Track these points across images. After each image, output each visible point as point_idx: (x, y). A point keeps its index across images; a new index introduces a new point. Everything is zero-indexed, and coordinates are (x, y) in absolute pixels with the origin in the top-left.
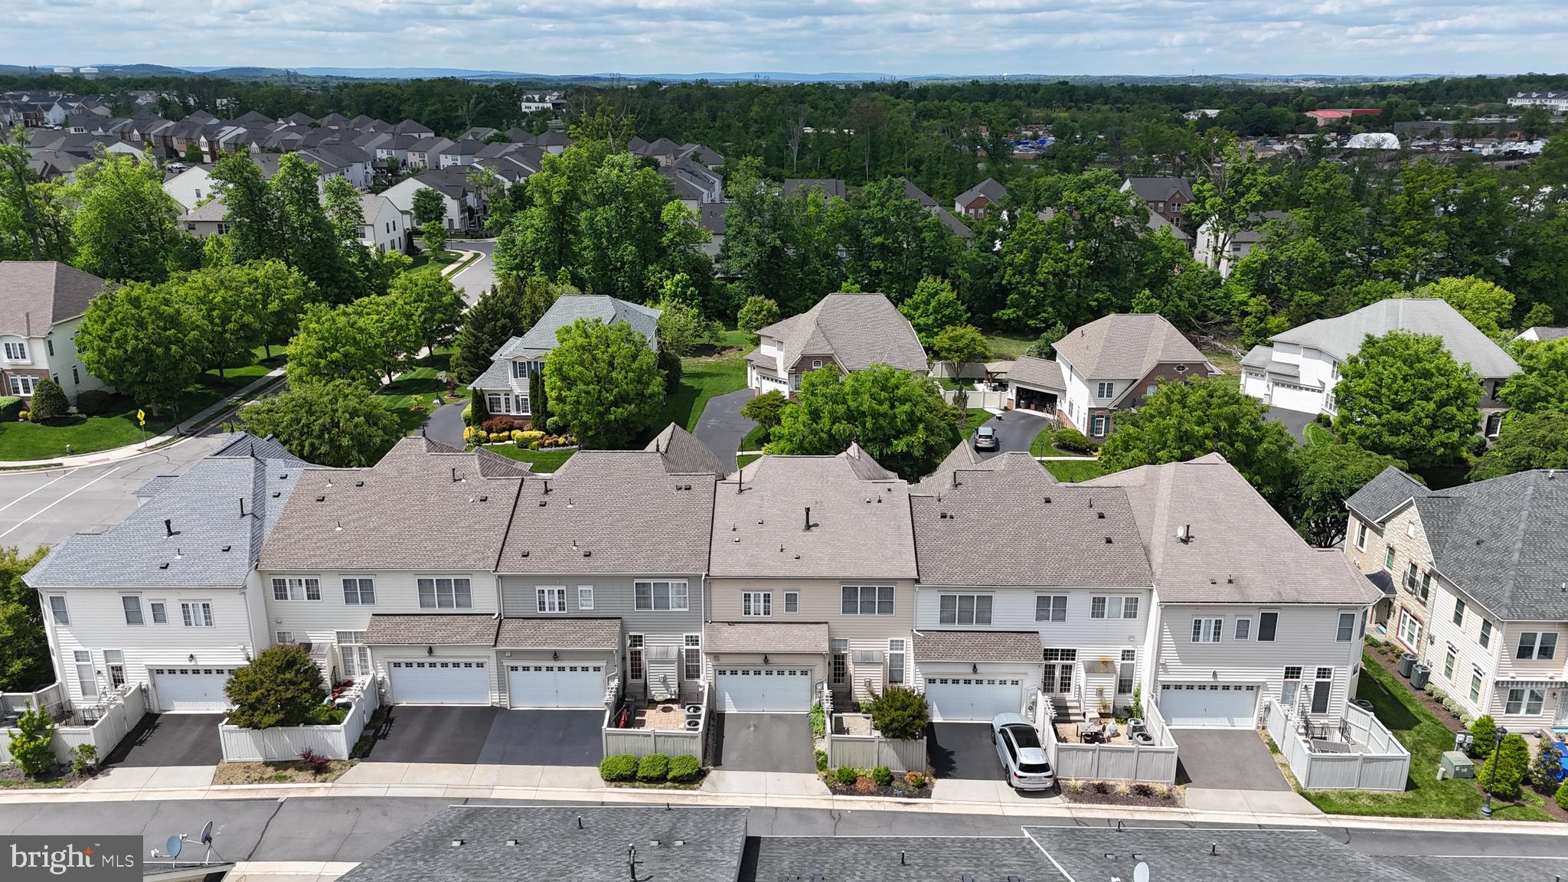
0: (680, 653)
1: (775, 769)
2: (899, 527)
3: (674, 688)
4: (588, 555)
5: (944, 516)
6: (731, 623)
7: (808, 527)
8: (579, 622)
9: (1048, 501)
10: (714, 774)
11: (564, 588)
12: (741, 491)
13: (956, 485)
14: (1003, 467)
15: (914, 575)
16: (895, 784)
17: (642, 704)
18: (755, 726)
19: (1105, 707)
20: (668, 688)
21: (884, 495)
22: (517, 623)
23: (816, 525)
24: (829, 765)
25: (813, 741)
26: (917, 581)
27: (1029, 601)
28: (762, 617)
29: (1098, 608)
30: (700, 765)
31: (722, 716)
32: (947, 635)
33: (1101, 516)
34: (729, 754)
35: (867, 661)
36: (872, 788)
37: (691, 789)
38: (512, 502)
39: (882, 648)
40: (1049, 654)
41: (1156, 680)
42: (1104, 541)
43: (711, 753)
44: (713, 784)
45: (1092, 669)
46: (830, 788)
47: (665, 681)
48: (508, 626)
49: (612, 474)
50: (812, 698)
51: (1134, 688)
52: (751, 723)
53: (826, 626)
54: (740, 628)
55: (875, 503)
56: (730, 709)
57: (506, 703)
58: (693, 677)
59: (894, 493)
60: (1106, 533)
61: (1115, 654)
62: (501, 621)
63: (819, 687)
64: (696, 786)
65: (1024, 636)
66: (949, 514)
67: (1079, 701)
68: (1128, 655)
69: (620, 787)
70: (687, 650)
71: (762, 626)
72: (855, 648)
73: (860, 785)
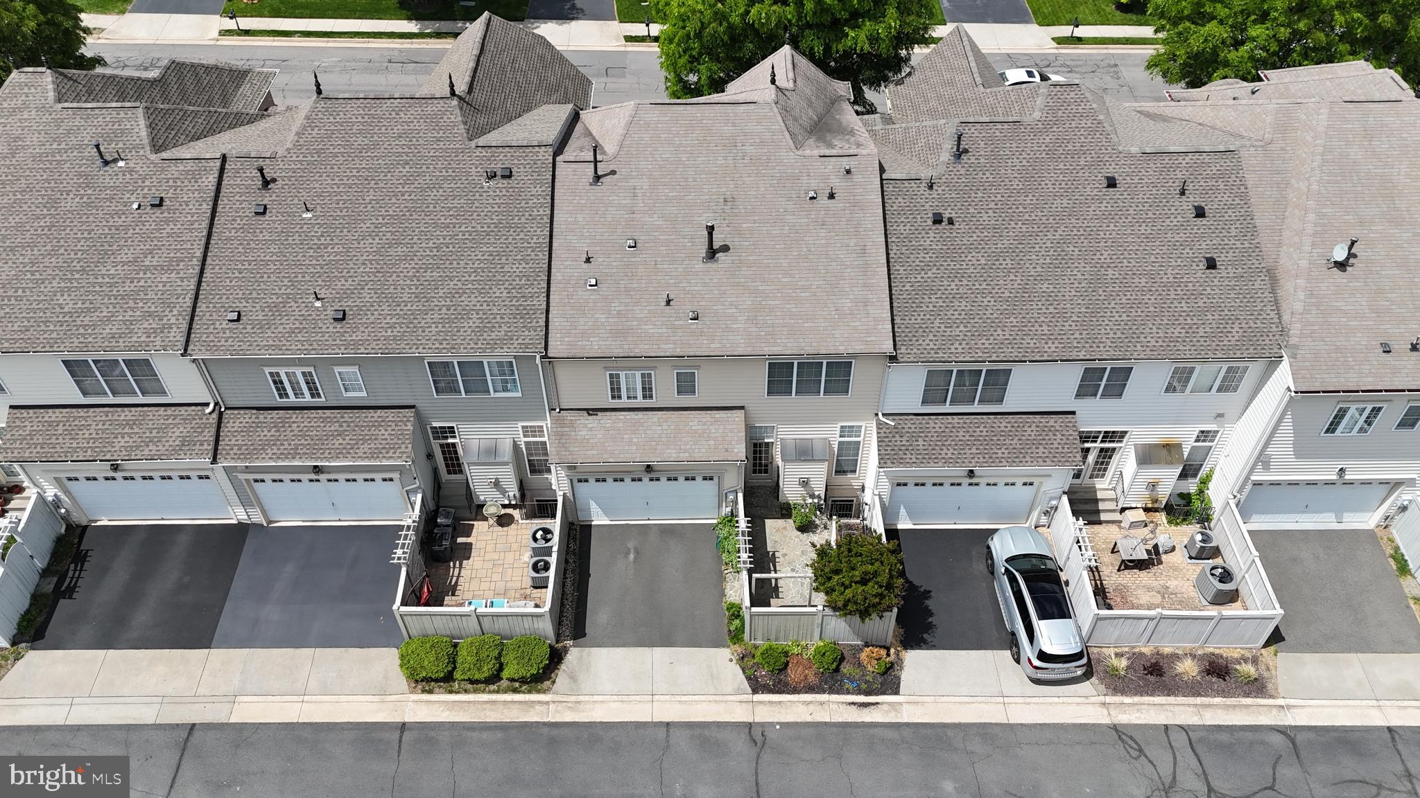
0: (516, 446)
1: (666, 640)
2: (864, 250)
3: (513, 491)
4: (342, 318)
5: (938, 220)
6: (592, 412)
7: (712, 253)
8: (348, 415)
9: (1112, 183)
10: (574, 655)
11: (311, 369)
12: (597, 178)
13: (960, 153)
14: (1037, 115)
15: (888, 347)
16: (846, 669)
17: (467, 514)
18: (637, 552)
19: (1155, 501)
20: (503, 492)
21: (837, 182)
22: (247, 417)
23: (725, 249)
24: (746, 636)
25: (722, 579)
26: (893, 359)
27: (1073, 375)
28: (640, 401)
29: (1179, 381)
30: (551, 640)
31: (587, 529)
32: (932, 421)
33: (1200, 213)
34: (598, 615)
35: (804, 453)
36: (812, 679)
37: (539, 692)
38: (207, 208)
39: (829, 434)
40: (1086, 437)
41: (1247, 478)
42: (1203, 265)
43: (569, 613)
44: (573, 678)
45: (1149, 456)
46: (749, 678)
47: (497, 484)
48: (234, 423)
49: (376, 145)
50: (720, 506)
51: (1203, 473)
52: (631, 545)
53: (741, 413)
54: (606, 419)
55: (823, 201)
56: (599, 519)
57: (258, 518)
58: (540, 472)
59: (857, 177)
60: (1205, 248)
61: (1186, 437)
62: (221, 414)
63: (731, 497)
64: (547, 683)
65: (1052, 420)
66: (946, 216)
67: (1114, 489)
68: (1204, 435)
69: (430, 692)
70: (525, 442)
71: (640, 415)
72: (783, 435)
73: (794, 674)
